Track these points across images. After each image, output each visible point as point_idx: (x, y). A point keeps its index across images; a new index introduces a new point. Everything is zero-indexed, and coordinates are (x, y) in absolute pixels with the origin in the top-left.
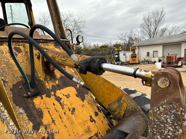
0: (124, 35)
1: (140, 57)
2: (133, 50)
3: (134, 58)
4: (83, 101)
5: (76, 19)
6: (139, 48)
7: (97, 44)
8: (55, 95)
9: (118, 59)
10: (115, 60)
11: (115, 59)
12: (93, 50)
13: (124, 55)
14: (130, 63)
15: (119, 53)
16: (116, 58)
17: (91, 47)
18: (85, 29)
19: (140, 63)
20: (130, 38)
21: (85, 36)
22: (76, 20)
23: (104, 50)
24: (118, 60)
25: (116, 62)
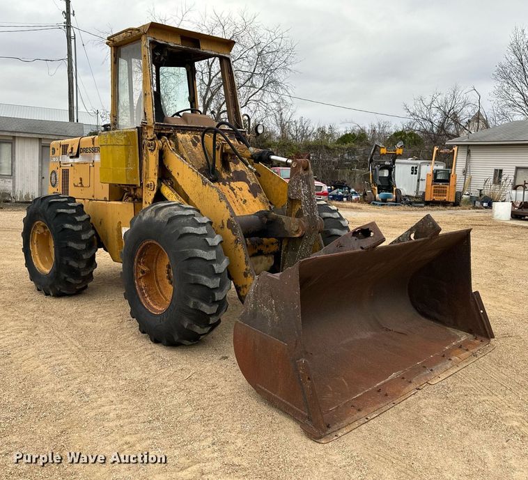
0: (428, 102)
1: (470, 184)
2: (448, 159)
3: (441, 184)
4: (255, 197)
5: (264, 42)
6: (469, 152)
7: (330, 128)
8: (229, 185)
9: (390, 183)
10: (379, 186)
11: (379, 183)
12: (310, 147)
13: (414, 171)
14: (427, 199)
15: (394, 163)
16: (382, 178)
17: (307, 136)
18: (288, 74)
19: (461, 204)
20: (446, 115)
21: (287, 99)
22: (263, 45)
23: (347, 149)
24: (388, 185)
25: (379, 193)
